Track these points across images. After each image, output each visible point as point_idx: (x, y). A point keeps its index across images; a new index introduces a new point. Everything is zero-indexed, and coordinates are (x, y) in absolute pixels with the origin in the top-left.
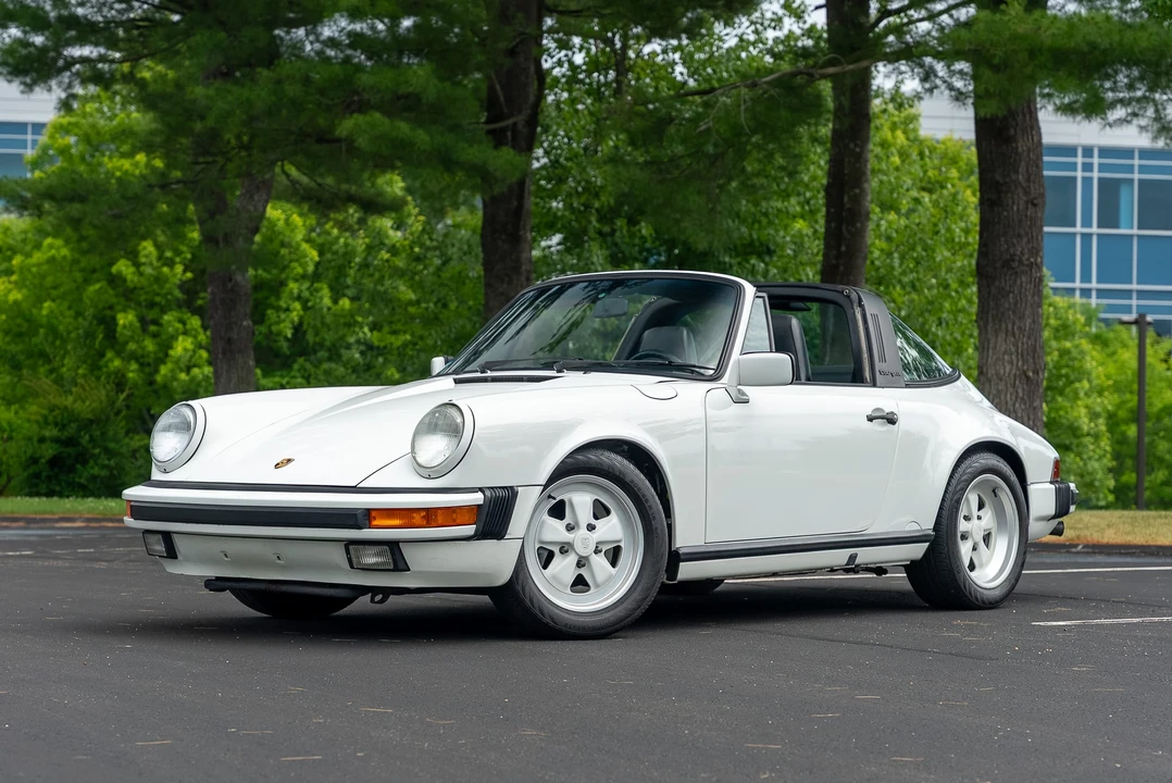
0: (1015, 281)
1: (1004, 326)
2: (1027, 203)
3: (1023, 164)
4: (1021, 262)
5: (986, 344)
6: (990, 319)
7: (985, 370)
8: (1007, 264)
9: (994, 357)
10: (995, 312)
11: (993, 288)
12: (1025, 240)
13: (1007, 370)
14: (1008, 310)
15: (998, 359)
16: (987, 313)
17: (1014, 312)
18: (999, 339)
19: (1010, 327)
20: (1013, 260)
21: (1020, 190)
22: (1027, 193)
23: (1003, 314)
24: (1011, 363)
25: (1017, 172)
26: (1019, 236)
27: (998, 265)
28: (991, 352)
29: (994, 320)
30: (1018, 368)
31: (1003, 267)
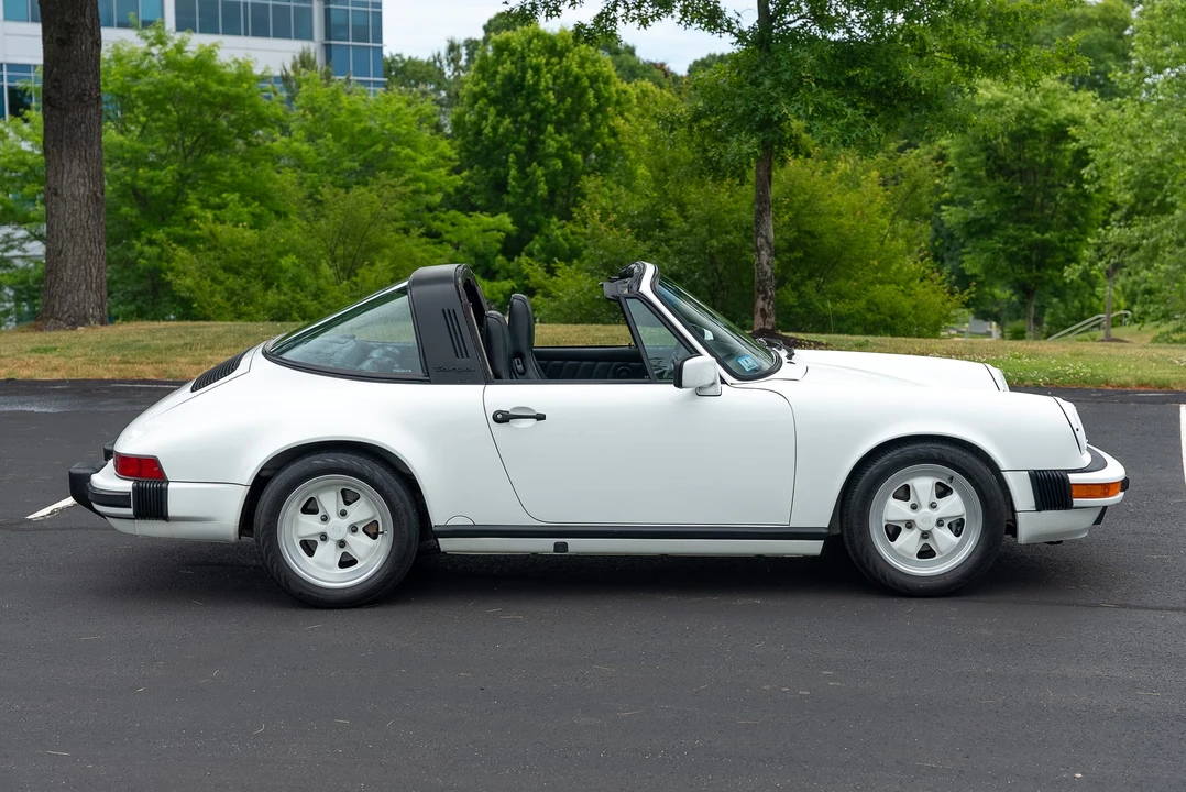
0: (86, 112)
1: (78, 153)
2: (93, 43)
3: (88, 9)
4: (90, 95)
5: (60, 168)
6: (64, 148)
7: (59, 192)
8: (79, 97)
9: (70, 180)
10: (68, 140)
11: (66, 119)
12: (92, 76)
13: (82, 191)
14: (81, 138)
15: (74, 182)
16: (61, 141)
17: (86, 141)
18: (74, 164)
19: (83, 153)
20: (85, 95)
21: (87, 31)
22: (92, 35)
23: (77, 142)
24: (84, 185)
25: (84, 16)
26: (87, 73)
27: (72, 98)
28: (65, 175)
29: (68, 146)
30: (90, 191)
31: (76, 101)
